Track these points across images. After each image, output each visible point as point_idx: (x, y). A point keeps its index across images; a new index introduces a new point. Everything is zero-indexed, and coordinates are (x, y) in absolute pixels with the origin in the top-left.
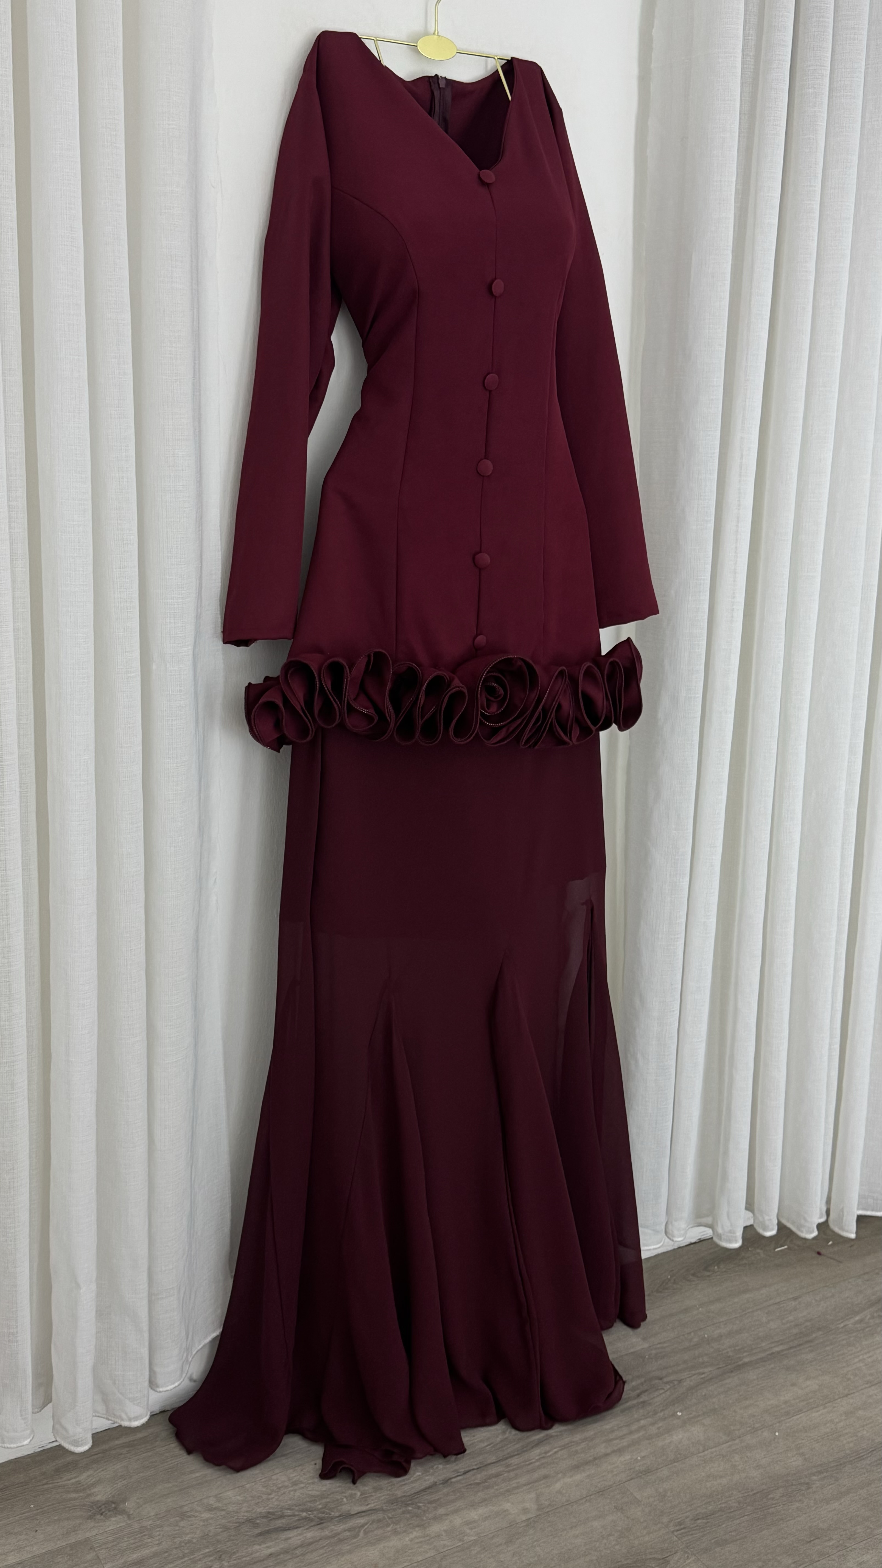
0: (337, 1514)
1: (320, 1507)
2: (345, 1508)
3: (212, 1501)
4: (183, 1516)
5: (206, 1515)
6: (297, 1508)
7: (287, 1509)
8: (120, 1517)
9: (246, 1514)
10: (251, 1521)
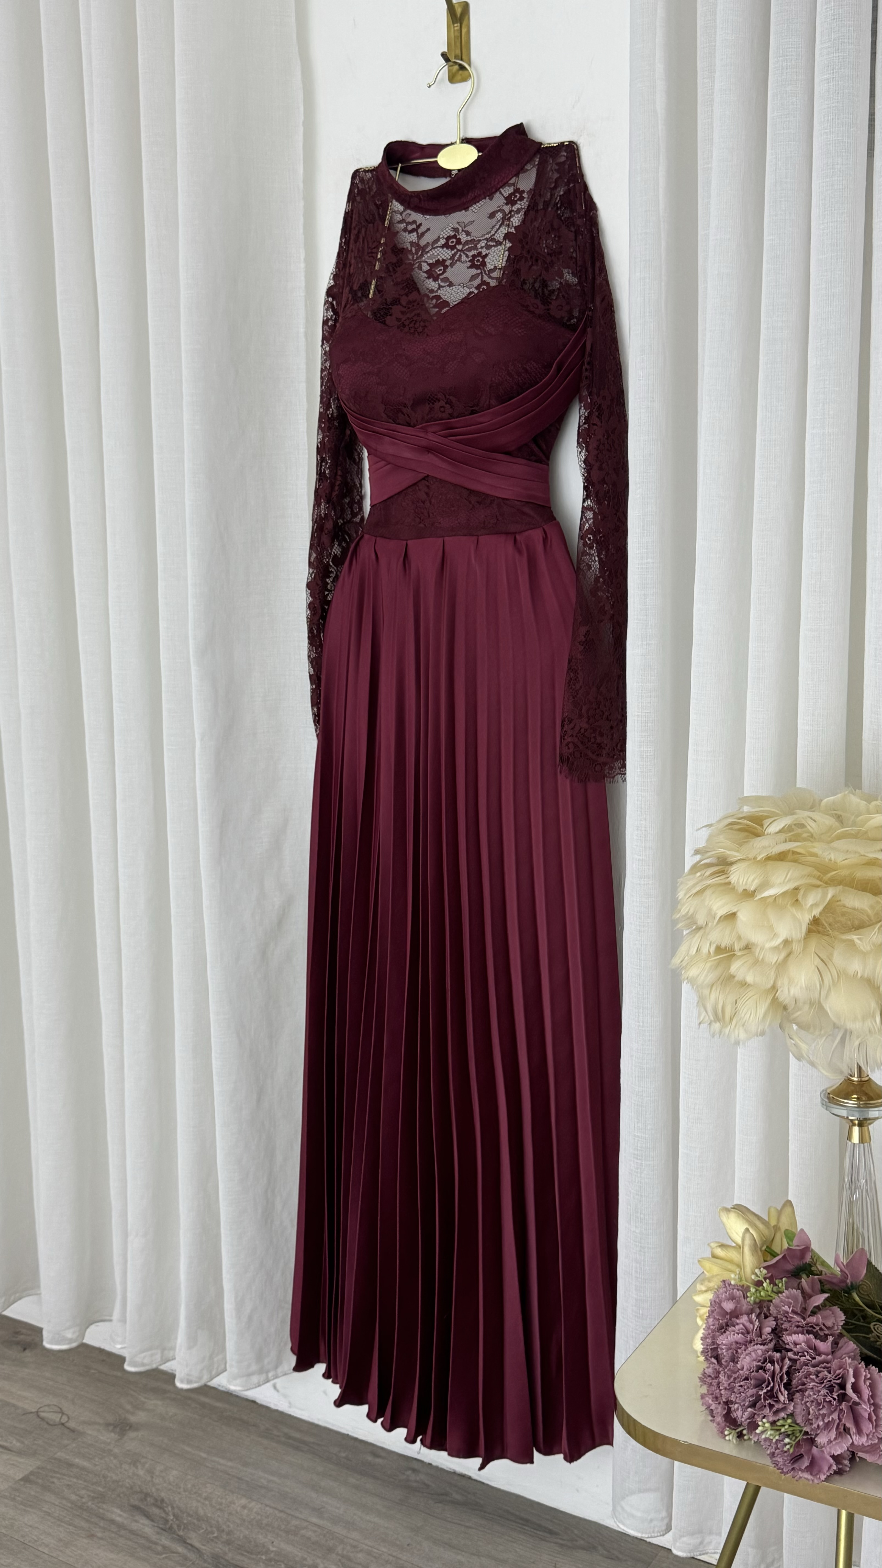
0: (181, 1533)
1: (185, 1522)
2: (192, 1535)
3: (159, 1468)
4: (134, 1463)
5: (141, 1472)
6: (176, 1511)
7: (173, 1508)
8: (117, 1436)
9: (154, 1490)
10: (147, 1495)
